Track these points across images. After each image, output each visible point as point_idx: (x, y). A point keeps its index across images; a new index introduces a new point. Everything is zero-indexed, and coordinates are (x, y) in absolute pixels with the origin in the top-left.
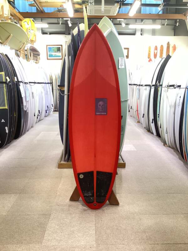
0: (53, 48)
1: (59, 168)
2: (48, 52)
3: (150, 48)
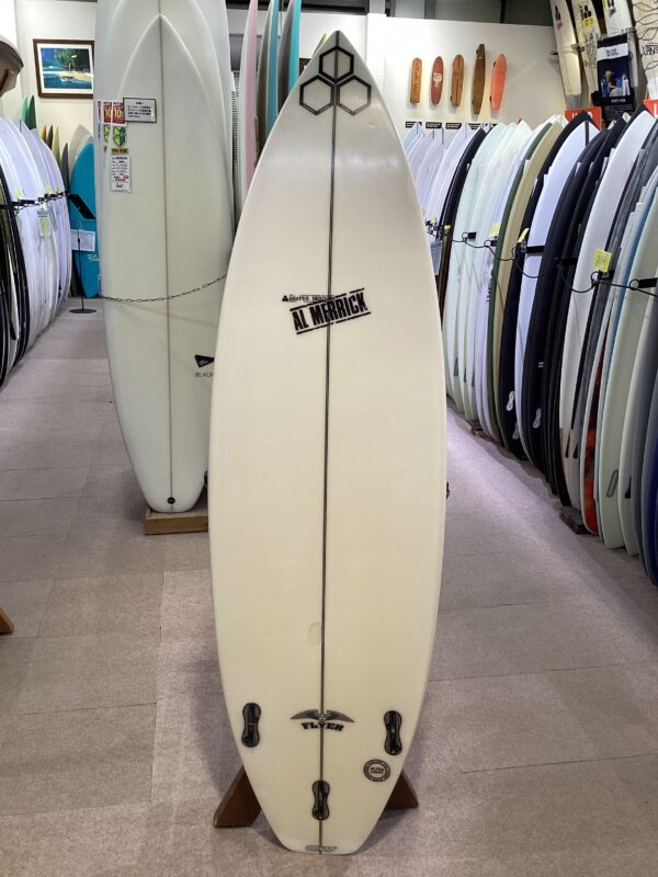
0: (59, 50)
1: (147, 535)
2: (41, 68)
3: (417, 64)
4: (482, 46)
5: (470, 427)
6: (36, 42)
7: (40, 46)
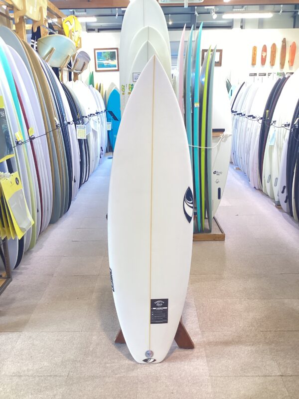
2: (97, 60)
3: (255, 49)
4: (285, 39)
5: (275, 204)
6: (95, 50)
7: (97, 51)
